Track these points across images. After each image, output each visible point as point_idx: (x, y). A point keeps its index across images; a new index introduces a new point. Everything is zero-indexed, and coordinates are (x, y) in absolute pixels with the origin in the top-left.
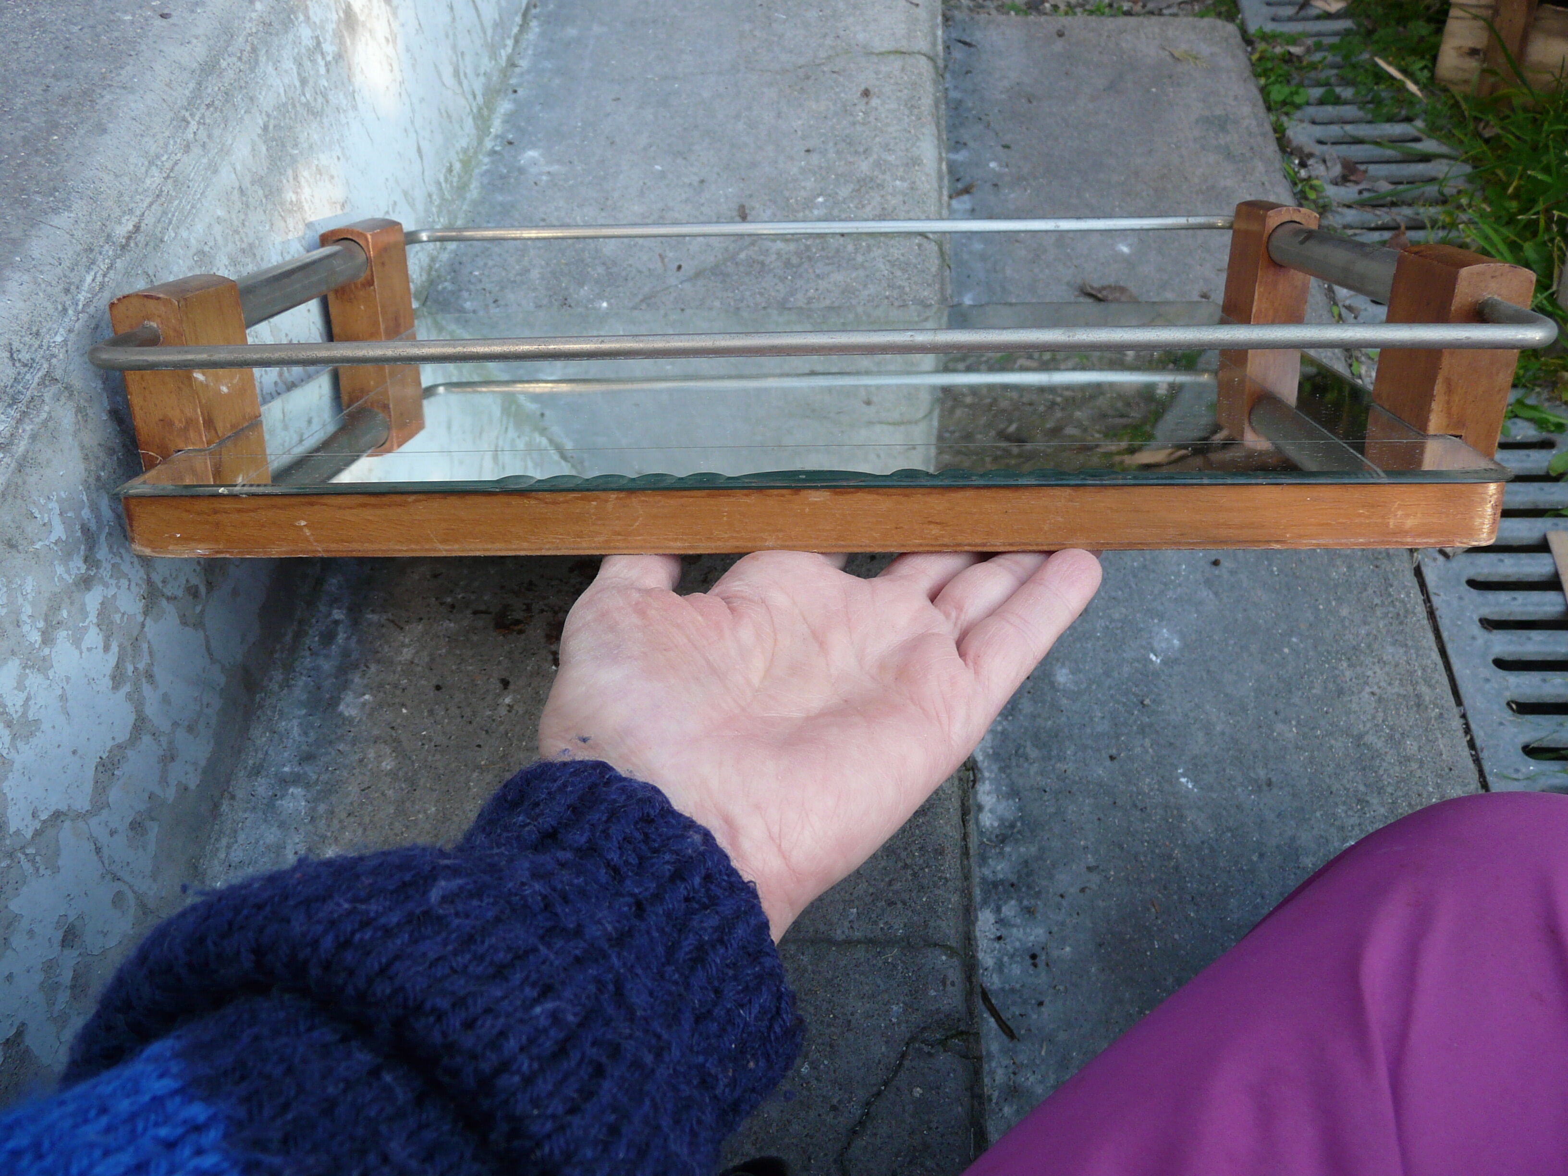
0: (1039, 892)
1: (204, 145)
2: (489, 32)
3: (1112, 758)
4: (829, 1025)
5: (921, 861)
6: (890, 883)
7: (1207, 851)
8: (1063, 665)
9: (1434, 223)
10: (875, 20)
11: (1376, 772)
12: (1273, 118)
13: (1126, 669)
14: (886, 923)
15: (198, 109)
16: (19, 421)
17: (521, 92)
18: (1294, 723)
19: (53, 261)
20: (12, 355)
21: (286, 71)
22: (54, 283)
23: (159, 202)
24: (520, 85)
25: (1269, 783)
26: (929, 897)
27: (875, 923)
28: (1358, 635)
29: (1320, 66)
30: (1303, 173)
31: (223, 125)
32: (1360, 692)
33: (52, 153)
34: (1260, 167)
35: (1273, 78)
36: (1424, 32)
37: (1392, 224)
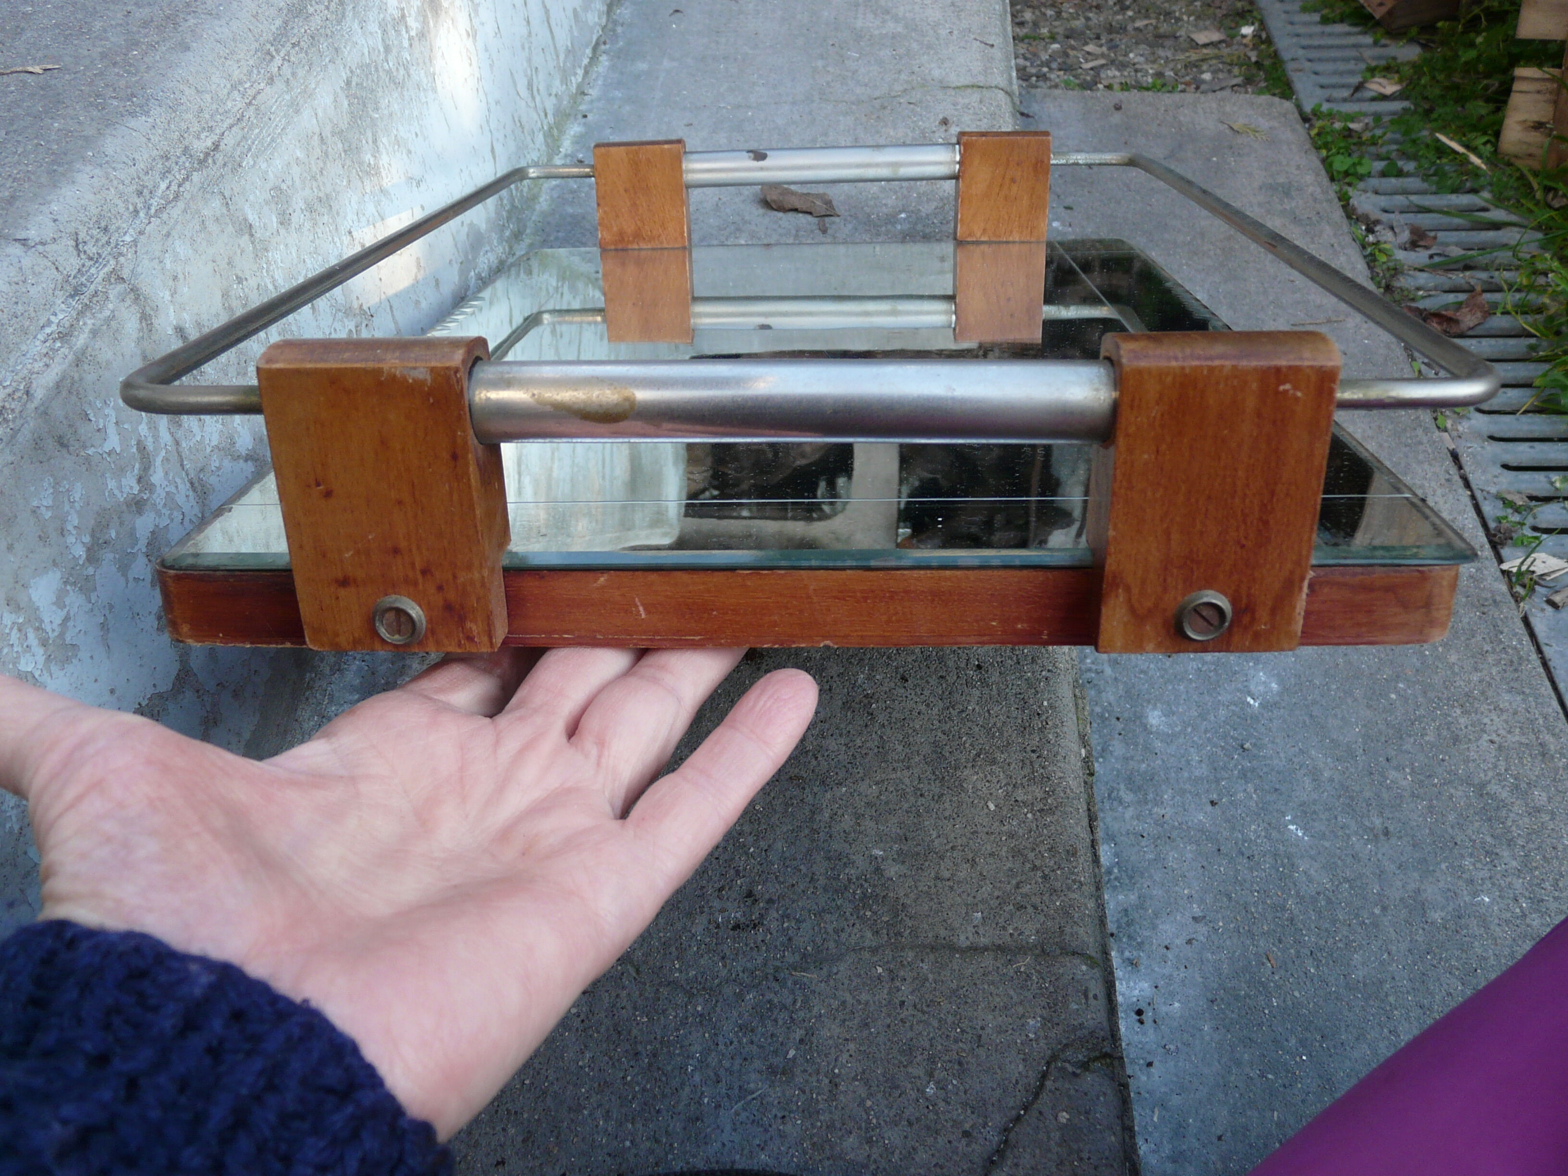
0: (1142, 943)
1: (287, 81)
2: (562, 57)
3: (1213, 803)
4: (956, 1041)
5: (1052, 862)
6: (1017, 886)
7: (1323, 903)
8: (1155, 708)
9: (1510, 286)
10: (950, 59)
11: (1503, 823)
12: (1335, 187)
13: (1222, 712)
14: (1016, 929)
15: (283, 46)
16: (81, 313)
17: (590, 117)
18: (1408, 770)
19: (126, 160)
20: (77, 245)
21: (371, 33)
22: (126, 182)
23: (240, 126)
24: (591, 111)
25: (1386, 833)
26: (1062, 901)
27: (1004, 928)
28: (1469, 681)
29: (1380, 141)
30: (1371, 238)
31: (307, 68)
32: (1477, 740)
33: (130, 65)
34: (1328, 230)
35: (1334, 150)
36: (1483, 112)
37: (1466, 287)
